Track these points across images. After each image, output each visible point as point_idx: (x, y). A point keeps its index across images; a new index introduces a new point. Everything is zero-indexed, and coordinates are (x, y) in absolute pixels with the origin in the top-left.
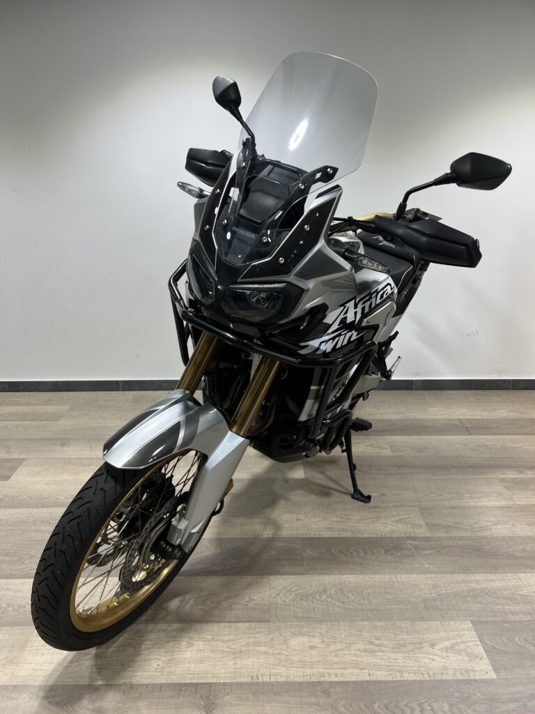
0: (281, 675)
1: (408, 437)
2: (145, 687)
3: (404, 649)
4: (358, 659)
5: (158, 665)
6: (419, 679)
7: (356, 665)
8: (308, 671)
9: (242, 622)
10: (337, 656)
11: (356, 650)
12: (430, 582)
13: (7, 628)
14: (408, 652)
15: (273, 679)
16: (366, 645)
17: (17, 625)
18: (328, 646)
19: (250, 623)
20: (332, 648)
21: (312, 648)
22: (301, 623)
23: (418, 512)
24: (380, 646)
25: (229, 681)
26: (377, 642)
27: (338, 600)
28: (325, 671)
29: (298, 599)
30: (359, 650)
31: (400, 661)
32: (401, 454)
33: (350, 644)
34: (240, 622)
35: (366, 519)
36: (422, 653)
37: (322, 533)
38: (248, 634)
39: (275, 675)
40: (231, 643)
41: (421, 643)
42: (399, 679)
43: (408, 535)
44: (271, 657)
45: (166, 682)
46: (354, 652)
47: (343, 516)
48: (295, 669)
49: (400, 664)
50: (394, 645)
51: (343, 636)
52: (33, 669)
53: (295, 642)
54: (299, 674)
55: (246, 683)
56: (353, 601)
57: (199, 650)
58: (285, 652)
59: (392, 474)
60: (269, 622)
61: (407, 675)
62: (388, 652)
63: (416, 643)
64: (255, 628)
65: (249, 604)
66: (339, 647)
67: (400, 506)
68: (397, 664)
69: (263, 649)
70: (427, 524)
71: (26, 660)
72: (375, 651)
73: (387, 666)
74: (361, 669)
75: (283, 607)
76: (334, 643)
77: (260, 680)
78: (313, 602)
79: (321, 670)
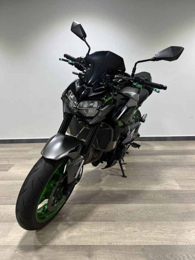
0: (122, 242)
1: (167, 156)
2: (61, 247)
3: (176, 232)
4: (156, 236)
5: (67, 238)
6: (185, 244)
7: (155, 239)
8: (134, 241)
9: (103, 221)
10: (146, 235)
11: (155, 233)
12: (184, 206)
14: (178, 233)
15: (118, 244)
16: (159, 230)
18: (142, 231)
19: (106, 222)
20: (144, 231)
21: (134, 231)
22: (129, 222)
23: (175, 181)
24: (165, 231)
25: (98, 244)
26: (164, 229)
27: (145, 213)
28: (141, 241)
29: (127, 213)
30: (156, 233)
31: (175, 237)
32: (165, 161)
33: (152, 230)
34: (102, 221)
35: (153, 184)
36: (185, 234)
37: (135, 189)
38: (106, 226)
39: (119, 242)
40: (99, 229)
41: (184, 230)
42: (176, 244)
43: (172, 189)
44: (117, 235)
45: (70, 244)
46: (154, 233)
47: (143, 183)
48: (128, 240)
49: (176, 238)
50: (171, 231)
51: (148, 227)
53: (127, 229)
54: (129, 242)
55: (106, 246)
56: (151, 214)
57: (84, 232)
58: (123, 233)
59: (162, 168)
60: (115, 221)
61: (179, 243)
62: (169, 233)
63: (181, 230)
64: (109, 224)
66: (147, 231)
67: (167, 179)
68: (174, 238)
69: (113, 232)
70: (179, 185)
72: (163, 233)
73: (169, 239)
74: (158, 240)
75: (120, 216)
76: (144, 230)
77: (112, 244)
78: (134, 214)
79: (140, 240)
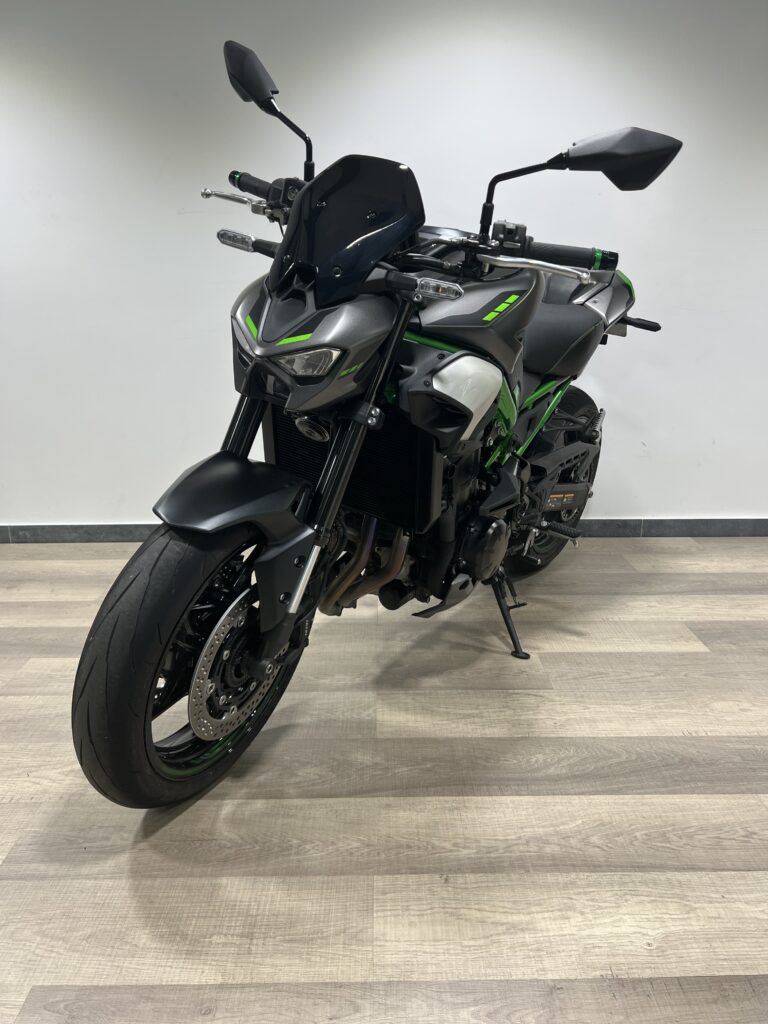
13: (318, 878)
17: (335, 874)
52: (407, 952)
65: (752, 840)
71: (384, 934)
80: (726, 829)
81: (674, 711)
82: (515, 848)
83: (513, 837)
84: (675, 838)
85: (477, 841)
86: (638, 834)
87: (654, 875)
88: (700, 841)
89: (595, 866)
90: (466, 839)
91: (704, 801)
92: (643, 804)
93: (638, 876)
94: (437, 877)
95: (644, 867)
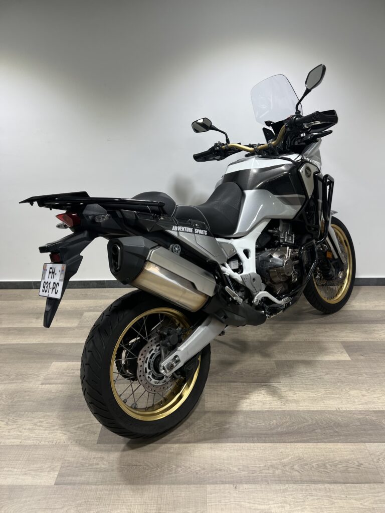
13: (185, 486)
65: (361, 468)
80: (350, 462)
81: (333, 395)
82: (264, 471)
83: (263, 465)
84: (329, 467)
85: (248, 467)
86: (314, 464)
87: (320, 486)
88: (339, 468)
89: (296, 481)
90: (243, 466)
91: (342, 447)
92: (317, 448)
93: (313, 486)
94: (232, 485)
95: (316, 481)
